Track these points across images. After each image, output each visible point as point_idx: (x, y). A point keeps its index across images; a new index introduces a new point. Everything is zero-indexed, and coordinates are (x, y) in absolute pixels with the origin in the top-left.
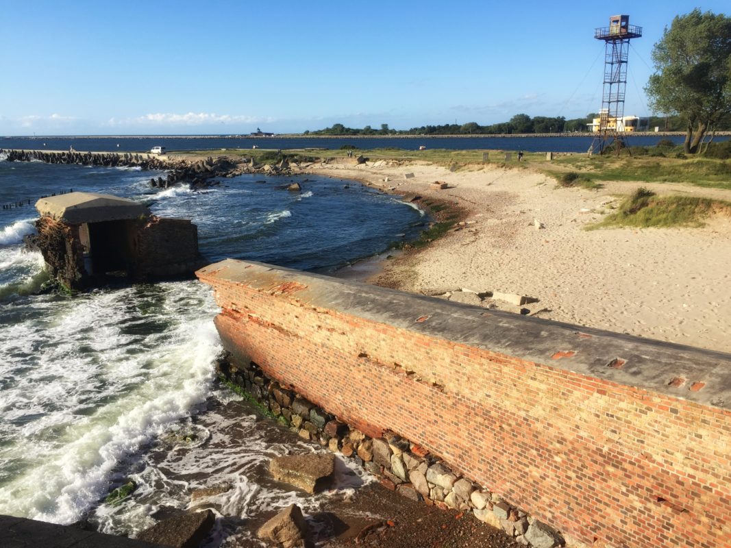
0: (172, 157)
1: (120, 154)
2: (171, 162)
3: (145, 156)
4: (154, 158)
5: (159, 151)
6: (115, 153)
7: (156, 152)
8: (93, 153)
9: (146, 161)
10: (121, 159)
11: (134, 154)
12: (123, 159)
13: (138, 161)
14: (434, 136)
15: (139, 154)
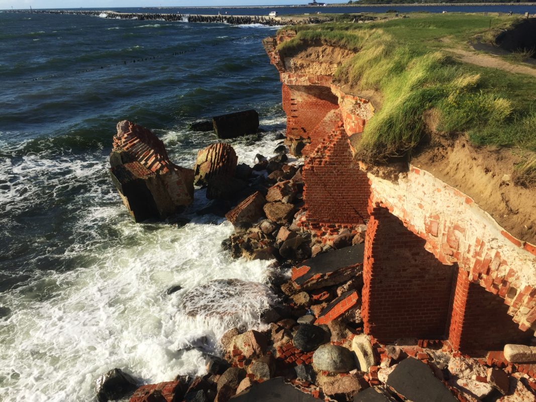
0: (284, 18)
1: (251, 16)
2: (283, 21)
3: (267, 18)
4: (272, 19)
5: (274, 14)
6: (248, 16)
7: (272, 15)
8: (234, 16)
9: (269, 20)
10: (252, 20)
11: (260, 17)
12: (254, 19)
13: (263, 21)
14: (453, 4)
15: (263, 17)
